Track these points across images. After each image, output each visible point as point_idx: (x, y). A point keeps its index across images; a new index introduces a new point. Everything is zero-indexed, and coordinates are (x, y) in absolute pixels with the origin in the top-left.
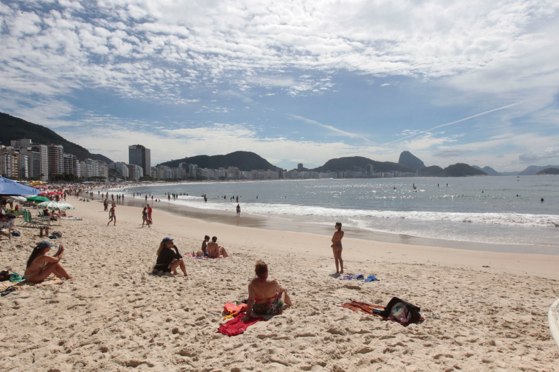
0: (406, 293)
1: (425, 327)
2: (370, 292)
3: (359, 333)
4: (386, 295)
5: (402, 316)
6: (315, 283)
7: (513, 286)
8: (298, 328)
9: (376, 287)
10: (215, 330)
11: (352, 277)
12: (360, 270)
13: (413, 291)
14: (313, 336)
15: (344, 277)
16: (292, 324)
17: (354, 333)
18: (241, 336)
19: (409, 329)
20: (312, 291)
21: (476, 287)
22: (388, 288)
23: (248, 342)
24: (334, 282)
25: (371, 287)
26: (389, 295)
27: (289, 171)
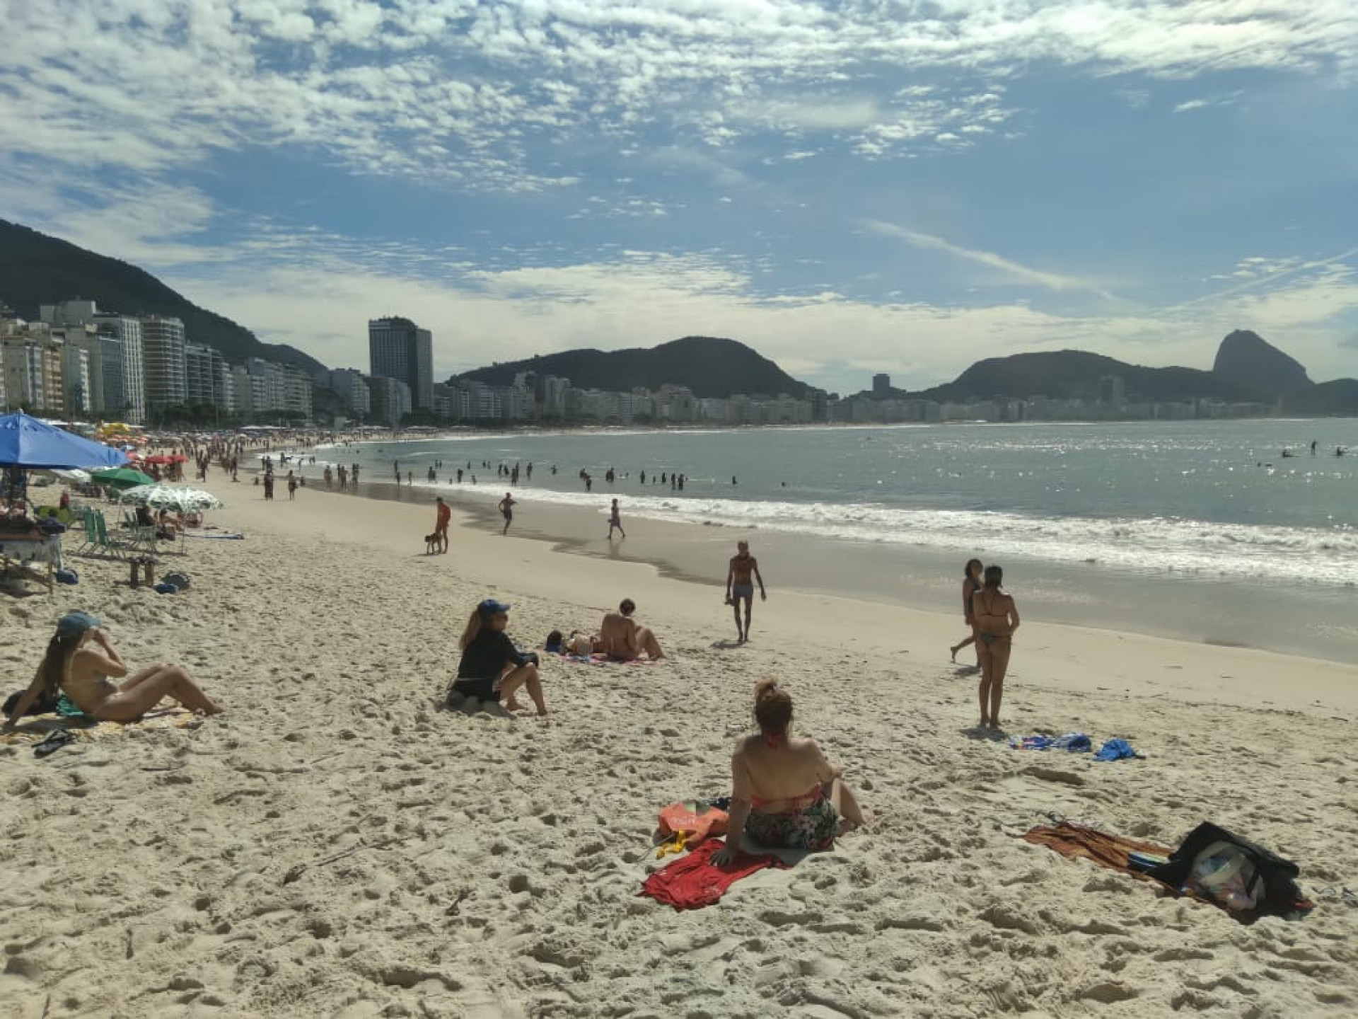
0: (1239, 808)
1: (1317, 933)
2: (1115, 795)
3: (1084, 930)
4: (1167, 809)
5: (1234, 886)
6: (931, 754)
8: (885, 900)
9: (1134, 780)
10: (634, 888)
11: (1050, 742)
12: (1076, 719)
13: (1263, 802)
14: (936, 927)
15: (1025, 740)
16: (867, 885)
17: (1066, 928)
18: (711, 910)
19: (1260, 933)
20: (926, 779)
22: (1175, 785)
23: (733, 932)
24: (992, 755)
25: (1119, 778)
26: (1183, 811)
27: (845, 399)
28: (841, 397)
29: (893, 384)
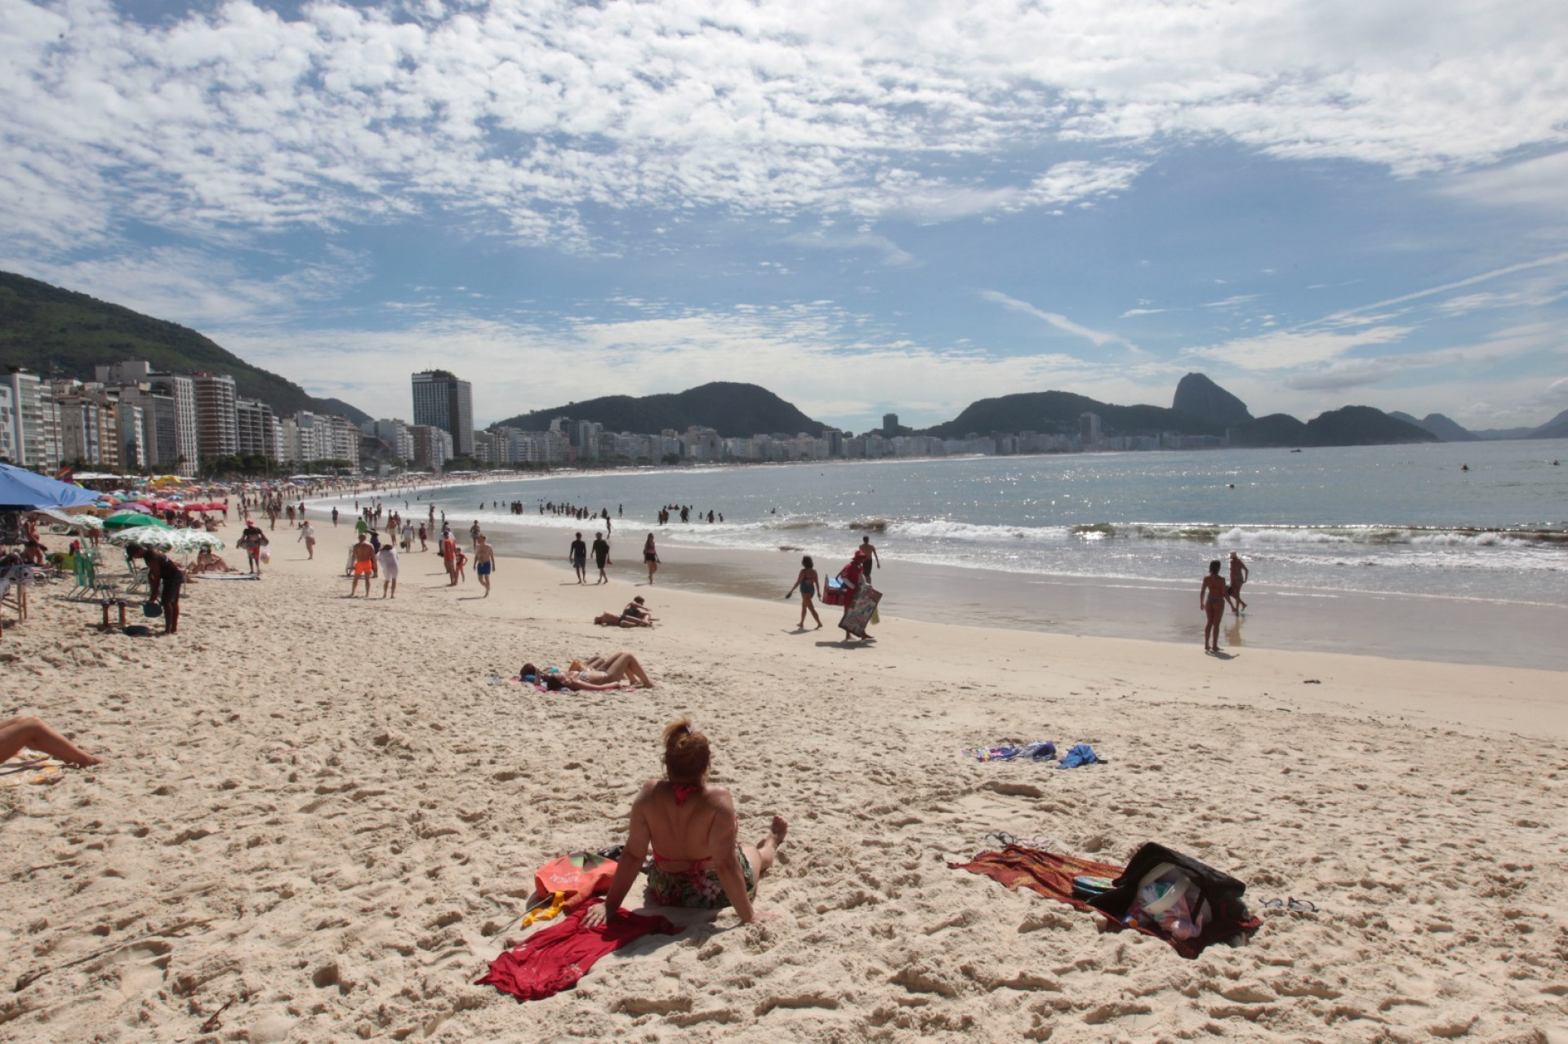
0: (1192, 810)
1: (1262, 960)
2: (1072, 806)
3: (1013, 985)
4: (1124, 817)
5: (1179, 913)
6: (893, 774)
7: (1551, 783)
8: (780, 969)
9: (1093, 787)
10: (478, 972)
11: (1017, 752)
13: (1216, 802)
14: (830, 1004)
16: (764, 949)
17: (992, 985)
18: (562, 998)
19: (1204, 970)
20: (878, 804)
22: (1132, 790)
23: (571, 1033)
24: (956, 770)
25: (1078, 787)
26: (1137, 818)
27: (859, 437)
28: (855, 435)
29: (901, 422)
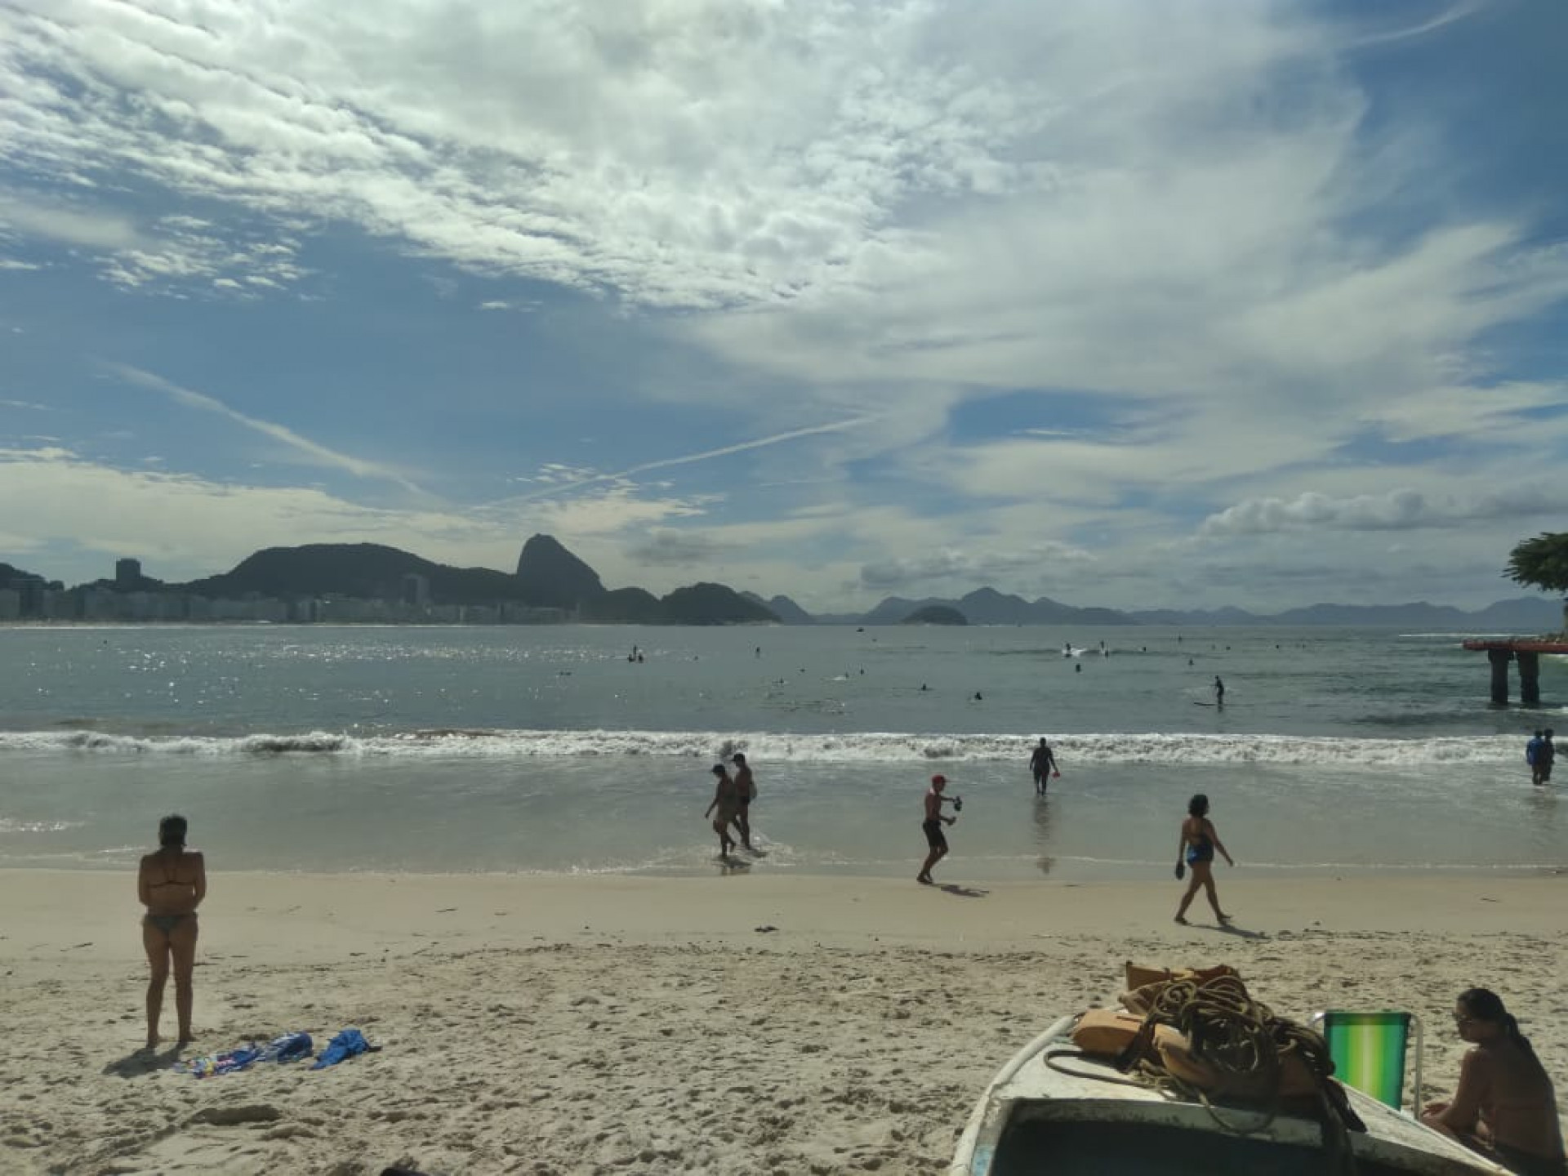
0: (474, 1099)
6: (47, 1126)
9: (354, 1089)
11: (257, 1054)
12: (309, 1007)
13: (504, 1082)
21: (730, 1019)
22: (406, 1084)
24: (158, 1099)
25: (333, 1092)
27: (74, 590)
28: (68, 586)
29: (145, 572)
